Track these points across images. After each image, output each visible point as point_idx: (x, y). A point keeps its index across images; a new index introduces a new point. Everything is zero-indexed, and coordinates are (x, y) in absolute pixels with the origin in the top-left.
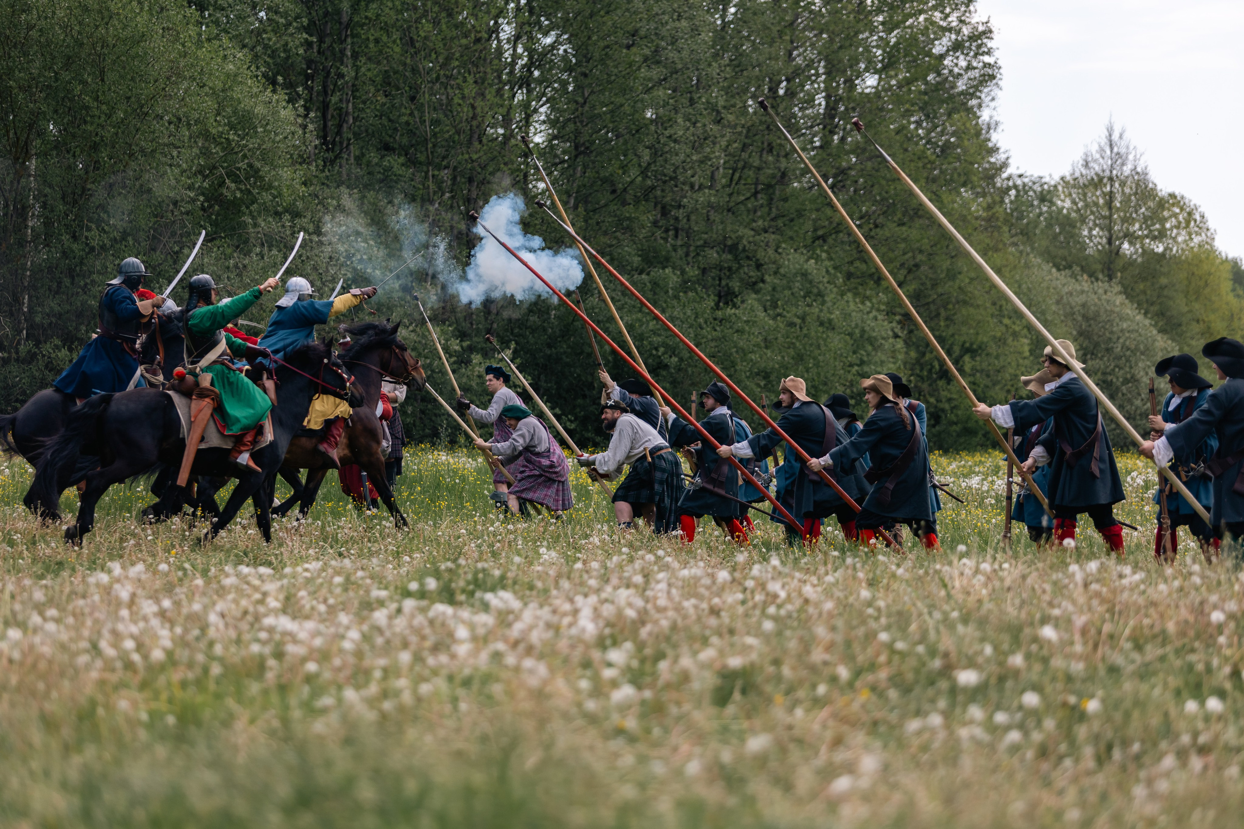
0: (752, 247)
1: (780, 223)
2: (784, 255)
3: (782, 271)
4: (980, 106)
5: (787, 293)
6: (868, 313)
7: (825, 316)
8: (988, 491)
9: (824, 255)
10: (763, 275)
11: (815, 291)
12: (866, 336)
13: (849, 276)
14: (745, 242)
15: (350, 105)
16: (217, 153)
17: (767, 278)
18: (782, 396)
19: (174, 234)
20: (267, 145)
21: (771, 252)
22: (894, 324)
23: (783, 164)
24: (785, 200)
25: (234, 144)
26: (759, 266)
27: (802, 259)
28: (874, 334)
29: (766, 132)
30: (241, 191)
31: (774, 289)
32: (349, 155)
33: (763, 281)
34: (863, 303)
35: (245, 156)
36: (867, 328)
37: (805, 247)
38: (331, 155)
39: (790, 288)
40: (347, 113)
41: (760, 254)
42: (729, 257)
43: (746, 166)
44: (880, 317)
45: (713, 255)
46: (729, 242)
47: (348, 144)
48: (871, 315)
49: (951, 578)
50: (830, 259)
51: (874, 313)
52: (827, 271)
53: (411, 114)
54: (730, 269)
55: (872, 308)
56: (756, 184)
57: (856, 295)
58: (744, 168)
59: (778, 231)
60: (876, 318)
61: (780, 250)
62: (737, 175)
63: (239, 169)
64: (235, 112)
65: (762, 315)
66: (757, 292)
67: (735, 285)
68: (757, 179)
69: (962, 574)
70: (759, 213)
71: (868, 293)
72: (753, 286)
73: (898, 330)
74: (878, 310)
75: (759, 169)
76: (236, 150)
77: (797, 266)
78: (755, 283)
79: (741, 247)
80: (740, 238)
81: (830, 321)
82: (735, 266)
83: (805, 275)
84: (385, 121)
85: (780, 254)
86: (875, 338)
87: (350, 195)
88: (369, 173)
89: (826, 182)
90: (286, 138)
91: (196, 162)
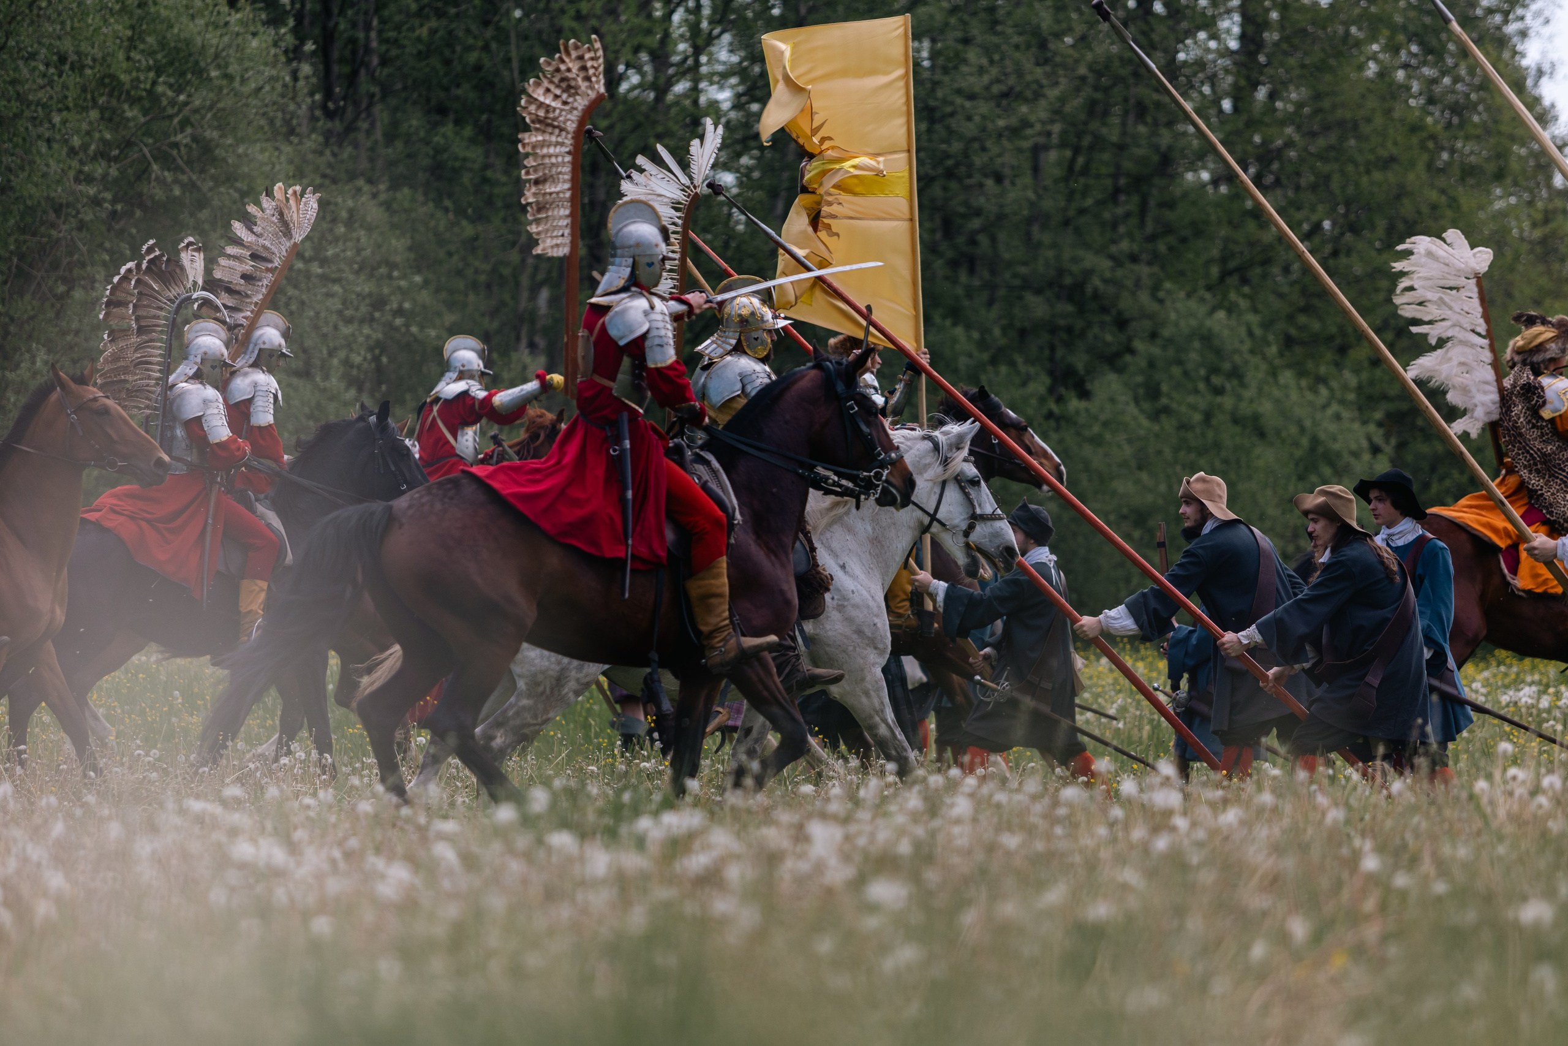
0: (1111, 290)
1: (1162, 247)
2: (1168, 303)
3: (1166, 332)
4: (1524, 34)
5: (1176, 371)
6: (1324, 407)
7: (1245, 409)
8: (1549, 711)
9: (1243, 304)
10: (1130, 339)
11: (1227, 366)
12: (1320, 450)
13: (1289, 342)
14: (1096, 281)
15: (373, 35)
16: (134, 118)
17: (1139, 345)
18: (1184, 509)
19: (55, 266)
20: (227, 103)
21: (1144, 297)
22: (1372, 428)
23: (1165, 138)
24: (1170, 205)
25: (164, 102)
26: (1122, 323)
27: (1202, 310)
28: (1336, 446)
29: (1131, 81)
30: (183, 186)
31: (1152, 364)
32: (373, 125)
33: (1131, 351)
34: (1313, 389)
35: (185, 123)
36: (1322, 436)
37: (1209, 288)
38: (337, 125)
39: (1180, 363)
40: (368, 50)
41: (1126, 304)
42: (1070, 308)
43: (1099, 142)
44: (1346, 414)
45: (1038, 307)
46: (1068, 281)
47: (370, 105)
48: (1330, 412)
49: (1491, 802)
50: (1256, 311)
51: (1335, 407)
52: (1250, 334)
53: (486, 48)
54: (1069, 330)
55: (1332, 397)
56: (1115, 176)
57: (1301, 374)
58: (1091, 148)
59: (1155, 259)
60: (1338, 417)
61: (1161, 294)
62: (1081, 160)
63: (176, 145)
64: (163, 44)
65: (1132, 409)
66: (1120, 370)
67: (1080, 361)
68: (1118, 166)
69: (1511, 794)
70: (1122, 229)
71: (1323, 370)
72: (1113, 360)
73: (1378, 439)
74: (1342, 402)
75: (1121, 147)
76: (170, 111)
77: (1193, 322)
78: (1118, 355)
79: (1089, 290)
80: (1088, 273)
81: (1256, 417)
82: (1079, 324)
83: (1207, 338)
84: (435, 62)
85: (1161, 301)
86: (1339, 455)
87: (375, 196)
88: (409, 156)
89: (1245, 170)
90: (259, 89)
91: (97, 135)
